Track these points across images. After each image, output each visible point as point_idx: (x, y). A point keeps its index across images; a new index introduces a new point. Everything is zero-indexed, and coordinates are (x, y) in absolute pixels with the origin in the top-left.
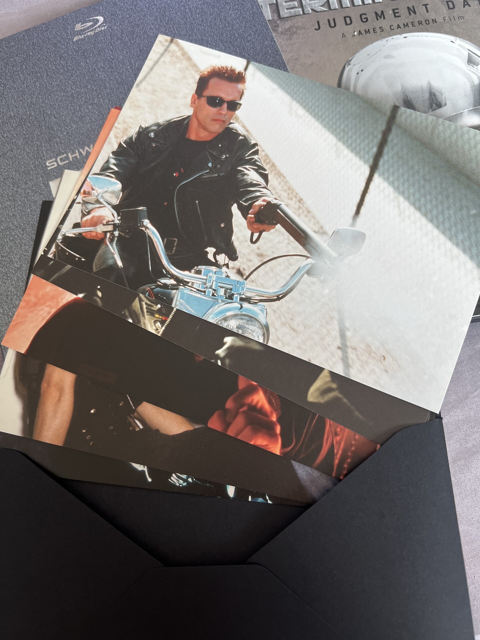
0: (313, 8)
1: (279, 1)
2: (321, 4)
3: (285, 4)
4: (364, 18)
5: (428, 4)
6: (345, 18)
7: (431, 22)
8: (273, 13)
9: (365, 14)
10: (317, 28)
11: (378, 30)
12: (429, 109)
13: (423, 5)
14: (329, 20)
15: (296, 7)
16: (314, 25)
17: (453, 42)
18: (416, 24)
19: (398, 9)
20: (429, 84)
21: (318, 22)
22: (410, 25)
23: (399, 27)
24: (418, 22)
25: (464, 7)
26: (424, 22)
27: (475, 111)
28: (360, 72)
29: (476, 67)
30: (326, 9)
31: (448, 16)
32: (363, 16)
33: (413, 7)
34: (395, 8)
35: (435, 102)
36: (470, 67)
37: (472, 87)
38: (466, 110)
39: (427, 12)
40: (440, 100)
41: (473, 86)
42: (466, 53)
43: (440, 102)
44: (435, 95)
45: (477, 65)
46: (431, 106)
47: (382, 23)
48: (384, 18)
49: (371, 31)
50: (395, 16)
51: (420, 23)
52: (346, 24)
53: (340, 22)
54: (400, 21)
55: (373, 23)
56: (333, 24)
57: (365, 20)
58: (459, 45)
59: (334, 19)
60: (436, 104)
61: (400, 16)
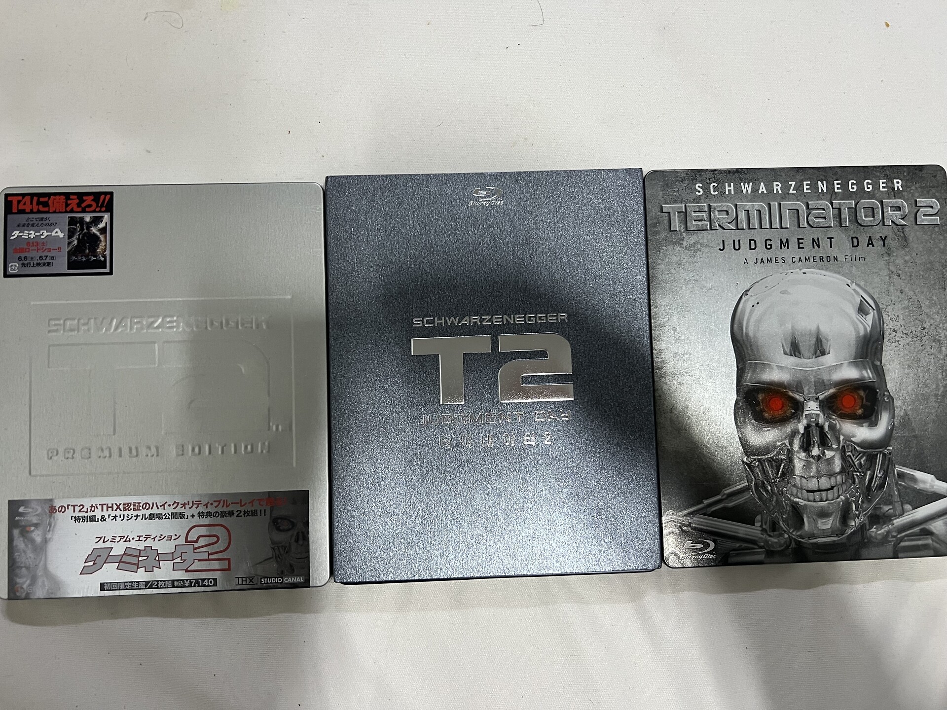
0: (721, 224)
1: (688, 209)
2: (729, 221)
3: (693, 214)
4: (769, 245)
5: (833, 238)
6: (750, 240)
7: (832, 258)
8: (680, 223)
9: (771, 240)
10: (722, 248)
11: (780, 261)
13: (828, 238)
14: (734, 241)
15: (705, 220)
16: (719, 244)
17: (849, 286)
18: (818, 259)
19: (803, 239)
20: (818, 328)
21: (723, 241)
22: (811, 260)
23: (800, 260)
24: (820, 257)
25: (868, 246)
26: (825, 259)
27: (853, 364)
29: (864, 316)
30: (733, 228)
31: (849, 255)
32: (768, 242)
33: (818, 239)
34: (800, 237)
35: (820, 349)
36: (859, 317)
37: (857, 338)
38: (846, 362)
39: (831, 247)
40: (825, 347)
41: (858, 337)
42: (858, 299)
44: (821, 341)
45: (866, 315)
46: (816, 353)
47: (786, 253)
48: (788, 248)
49: (773, 260)
50: (799, 248)
51: (821, 259)
52: (751, 249)
53: (745, 245)
54: (802, 254)
55: (776, 252)
56: (737, 247)
57: (769, 247)
58: (854, 290)
59: (739, 241)
60: (820, 351)
61: (803, 248)
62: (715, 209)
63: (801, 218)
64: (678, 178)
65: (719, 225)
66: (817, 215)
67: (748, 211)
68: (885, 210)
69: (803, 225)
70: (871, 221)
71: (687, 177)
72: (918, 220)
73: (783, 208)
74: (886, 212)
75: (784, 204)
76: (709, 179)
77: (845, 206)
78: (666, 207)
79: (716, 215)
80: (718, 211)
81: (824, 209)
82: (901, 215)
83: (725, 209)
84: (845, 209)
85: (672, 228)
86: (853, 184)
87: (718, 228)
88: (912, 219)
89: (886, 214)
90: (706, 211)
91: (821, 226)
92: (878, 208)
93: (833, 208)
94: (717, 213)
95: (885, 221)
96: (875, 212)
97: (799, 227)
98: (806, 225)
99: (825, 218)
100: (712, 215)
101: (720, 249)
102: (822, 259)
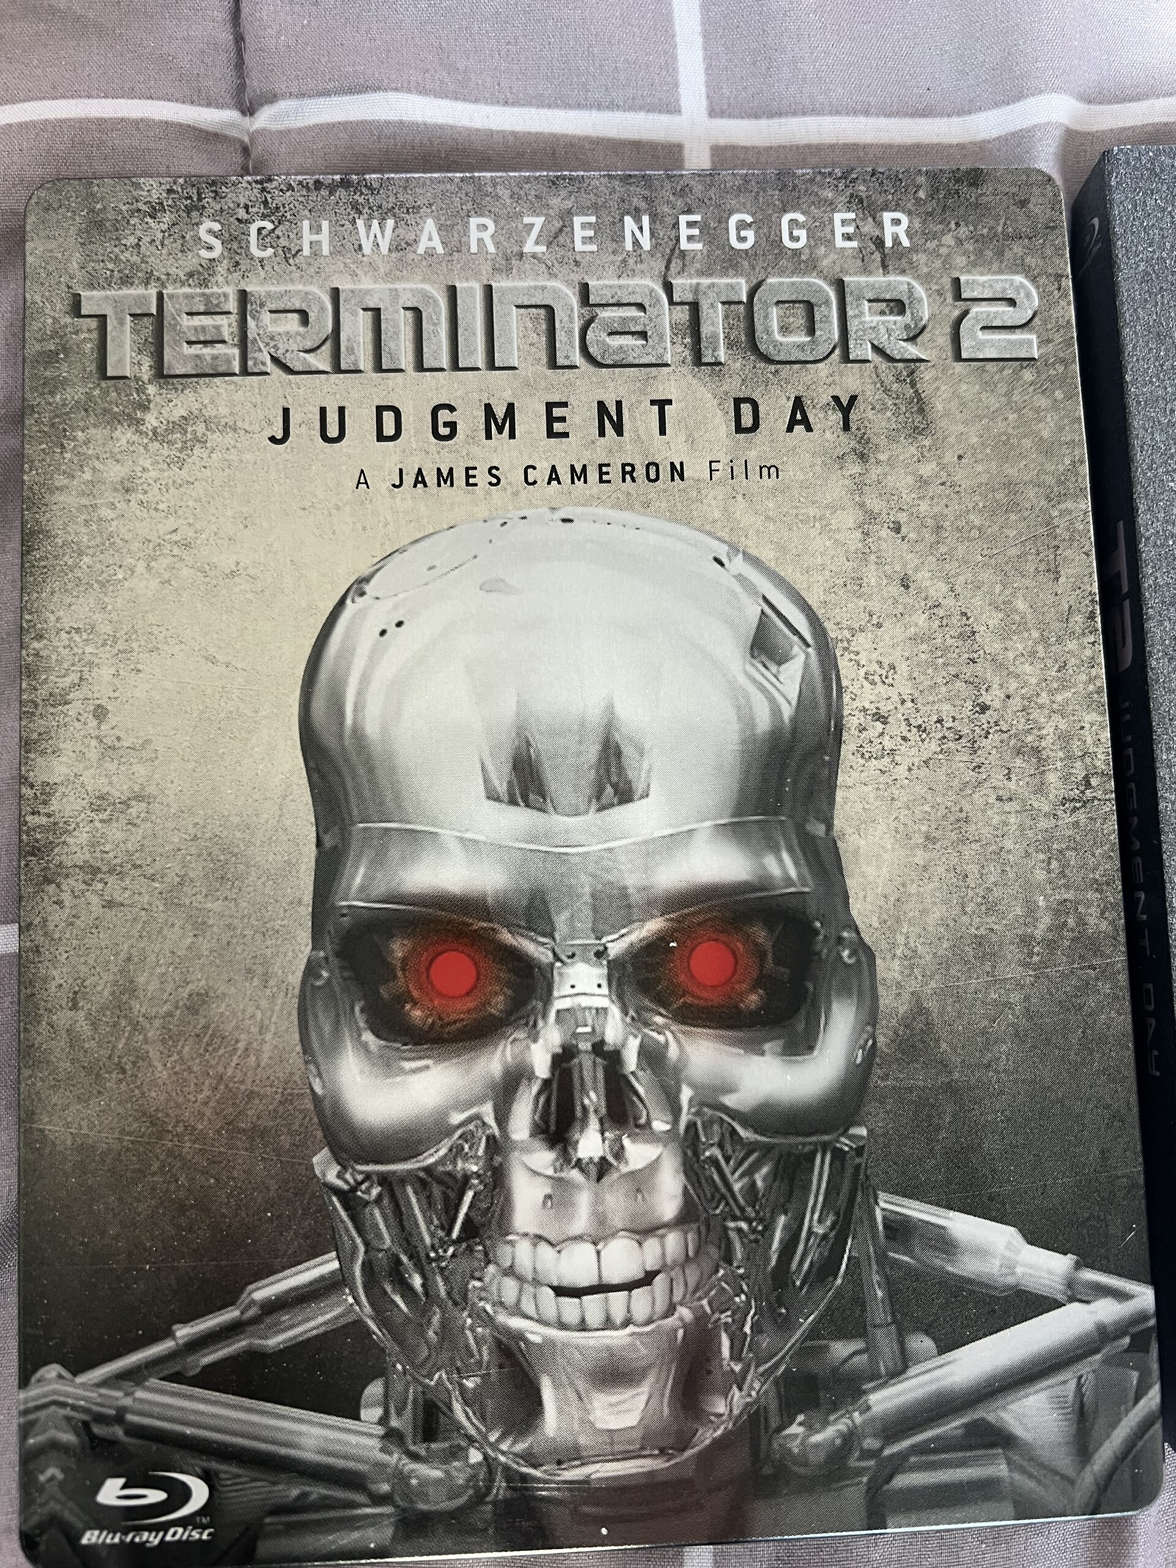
0: (279, 354)
1: (168, 306)
2: (309, 345)
3: (186, 322)
4: (446, 424)
5: (670, 402)
6: (380, 410)
7: (665, 470)
8: (140, 351)
9: (452, 409)
10: (279, 435)
11: (482, 478)
12: (590, 801)
13: (653, 402)
14: (323, 411)
15: (224, 342)
16: (270, 423)
17: (721, 564)
18: (615, 473)
19: (565, 405)
20: (610, 709)
21: (286, 411)
22: (593, 475)
23: (554, 476)
24: (624, 465)
25: (790, 429)
26: (640, 472)
27: (734, 832)
28: (392, 629)
29: (774, 668)
30: (322, 368)
31: (725, 460)
32: (444, 416)
33: (619, 404)
34: (556, 398)
35: (614, 779)
36: (756, 670)
37: (744, 742)
38: (705, 825)
39: (663, 431)
40: (631, 774)
41: (748, 740)
42: (753, 611)
43: (629, 783)
44: (619, 754)
45: (780, 663)
46: (599, 795)
47: (502, 451)
48: (512, 435)
49: (459, 476)
50: (551, 434)
51: (628, 471)
52: (381, 437)
53: (361, 423)
54: (564, 455)
55: (469, 447)
56: (333, 431)
57: (444, 431)
58: (740, 578)
59: (342, 410)
60: (615, 786)
61: (566, 435)
62: (262, 305)
63: (560, 336)
64: (141, 206)
65: (275, 360)
66: (617, 326)
67: (377, 312)
68: (850, 312)
69: (567, 357)
70: (801, 347)
71: (170, 202)
72: (966, 343)
73: (501, 302)
74: (855, 316)
75: (503, 291)
76: (246, 207)
77: (712, 295)
78: (93, 300)
79: (263, 324)
80: (271, 312)
81: (641, 307)
82: (907, 327)
83: (297, 306)
84: (712, 305)
85: (109, 368)
86: (742, 225)
87: (270, 367)
88: (943, 340)
89: (853, 326)
90: (229, 313)
91: (630, 360)
92: (827, 302)
93: (671, 302)
94: (266, 317)
95: (851, 346)
96: (817, 317)
97: (553, 364)
98: (577, 358)
99: (643, 335)
100: (251, 323)
101: (273, 439)
102: (631, 473)
